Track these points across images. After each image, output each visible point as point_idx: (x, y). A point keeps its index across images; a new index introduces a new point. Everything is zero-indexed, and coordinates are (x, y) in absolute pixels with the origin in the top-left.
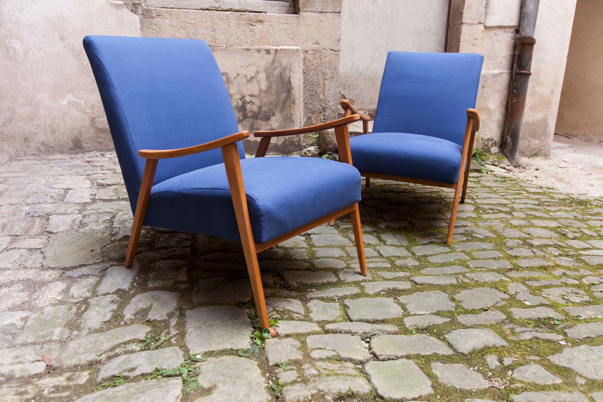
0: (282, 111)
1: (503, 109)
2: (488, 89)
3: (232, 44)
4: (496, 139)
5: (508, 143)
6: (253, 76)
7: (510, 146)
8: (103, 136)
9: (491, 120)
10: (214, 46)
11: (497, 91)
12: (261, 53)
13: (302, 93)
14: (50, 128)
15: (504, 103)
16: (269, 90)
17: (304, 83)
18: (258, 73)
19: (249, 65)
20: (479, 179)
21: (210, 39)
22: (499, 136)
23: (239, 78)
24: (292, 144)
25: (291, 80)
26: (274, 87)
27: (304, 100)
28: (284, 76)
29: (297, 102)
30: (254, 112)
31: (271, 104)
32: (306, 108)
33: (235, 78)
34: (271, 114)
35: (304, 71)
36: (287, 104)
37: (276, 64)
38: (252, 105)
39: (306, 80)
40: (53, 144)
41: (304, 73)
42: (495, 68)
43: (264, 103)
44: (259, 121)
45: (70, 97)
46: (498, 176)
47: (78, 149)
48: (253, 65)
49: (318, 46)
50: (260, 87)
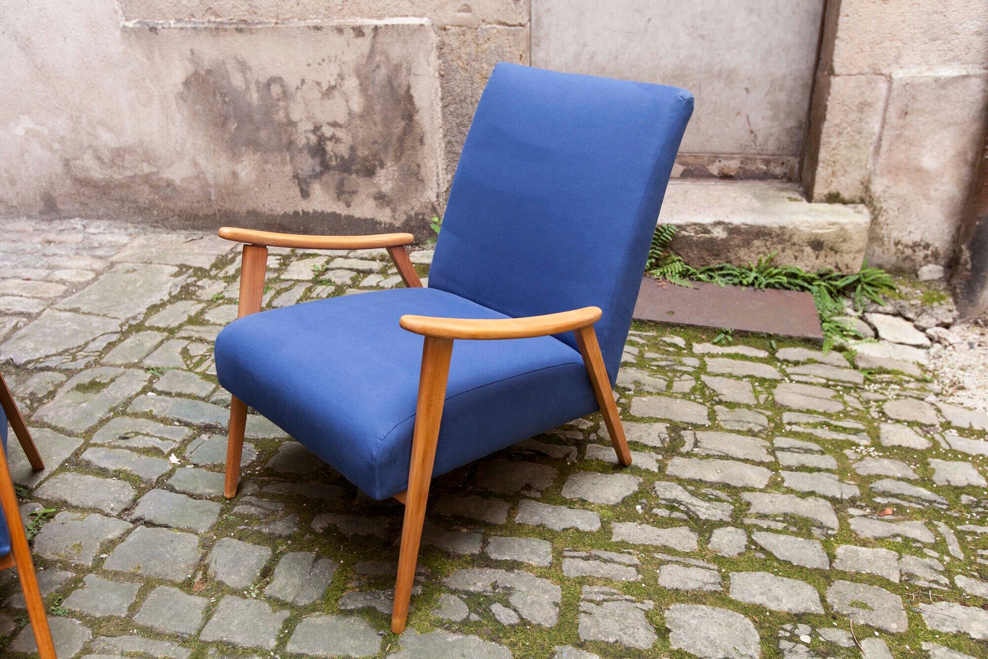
0: (398, 158)
1: (965, 170)
2: (920, 119)
3: (288, 17)
4: (937, 244)
5: (962, 261)
6: (333, 83)
7: (967, 270)
8: (87, 192)
9: (928, 198)
10: (253, 23)
11: (949, 125)
12: (346, 34)
13: (439, 121)
14: (6, 175)
15: (970, 156)
16: (368, 113)
17: (442, 99)
18: (342, 79)
19: (324, 60)
20: (790, 370)
21: (244, 8)
22: (947, 237)
23: (305, 88)
24: (424, 228)
25: (412, 91)
26: (378, 108)
27: (445, 136)
28: (395, 84)
29: (428, 140)
30: (342, 158)
31: (375, 142)
32: (449, 152)
33: (298, 88)
34: (377, 163)
35: (442, 73)
36: (408, 143)
37: (378, 58)
38: (336, 143)
39: (447, 92)
40: (15, 203)
41: (442, 76)
42: (945, 62)
43: (359, 140)
44: (354, 176)
45: (26, 123)
46: (861, 364)
47: (53, 213)
48: (330, 61)
49: (469, 14)
50: (348, 106)
